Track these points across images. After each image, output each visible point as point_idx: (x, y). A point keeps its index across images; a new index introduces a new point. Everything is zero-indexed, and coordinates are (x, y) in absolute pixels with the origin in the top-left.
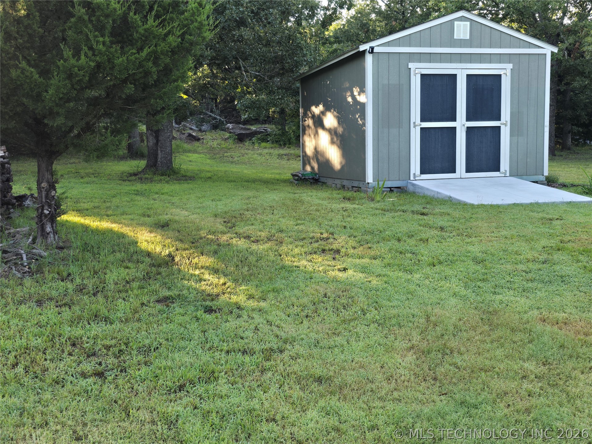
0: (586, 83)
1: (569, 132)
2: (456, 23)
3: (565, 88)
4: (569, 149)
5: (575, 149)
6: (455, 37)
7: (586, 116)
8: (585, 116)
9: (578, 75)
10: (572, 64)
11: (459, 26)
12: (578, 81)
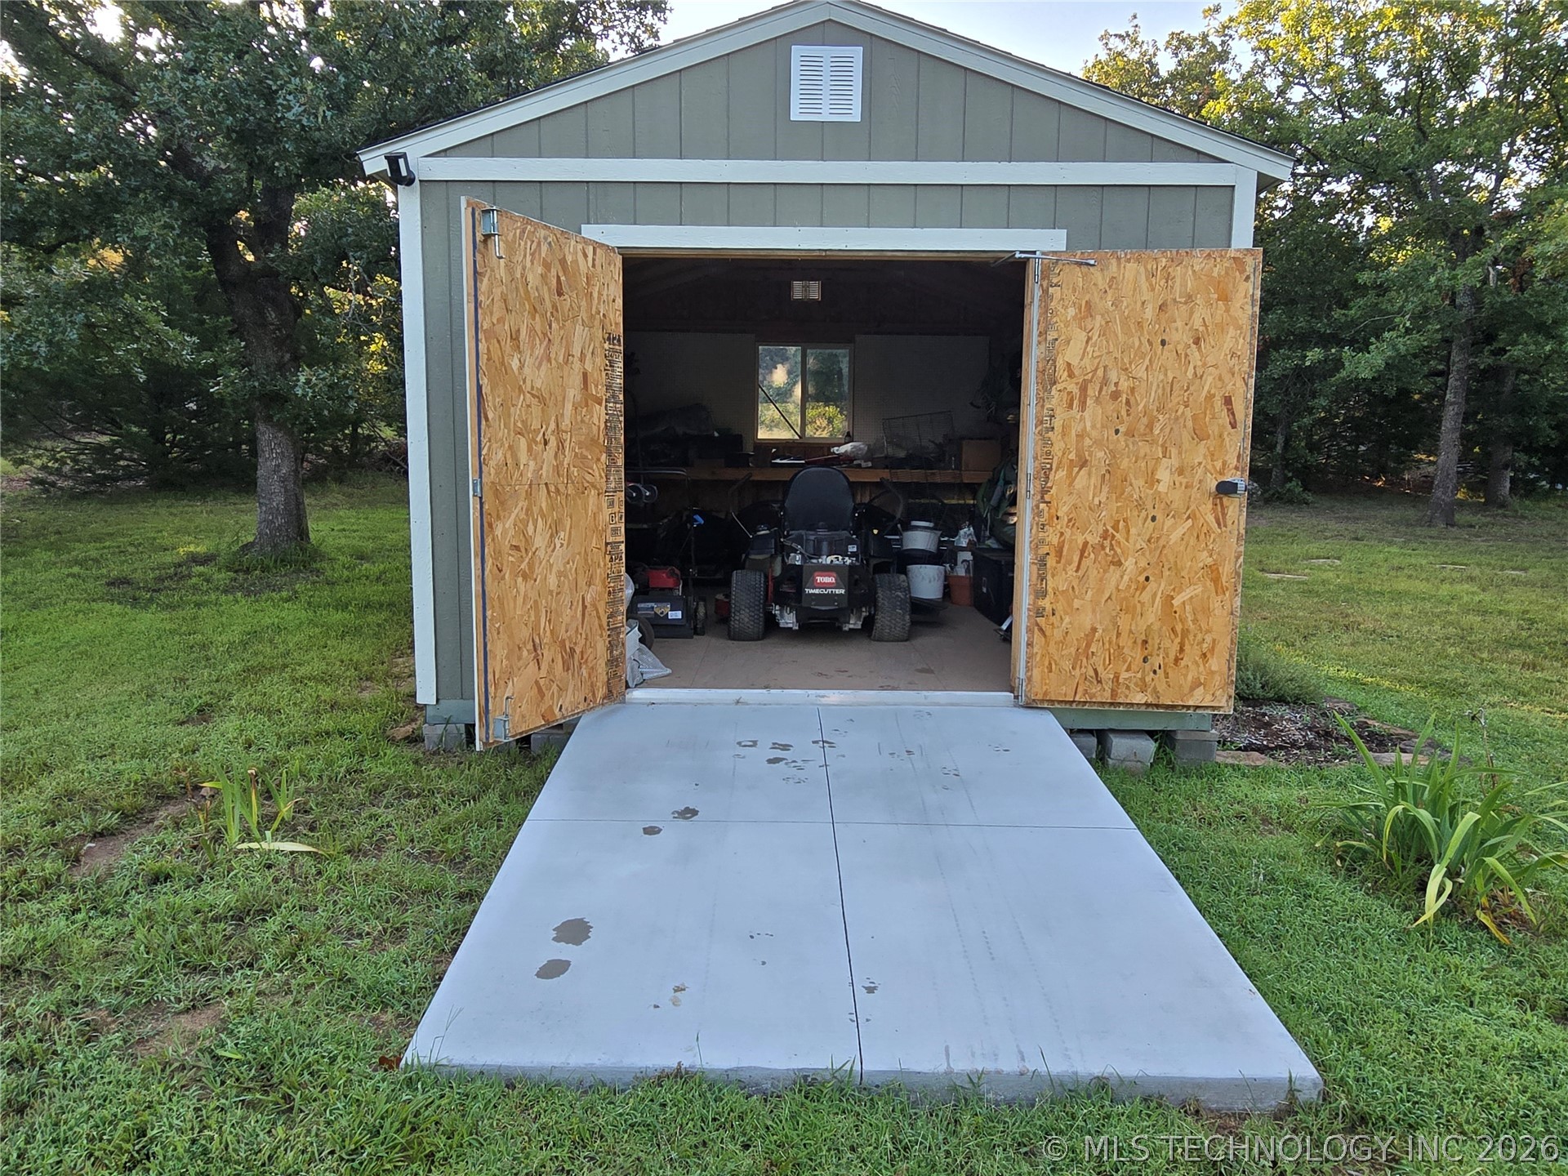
0: (1548, 348)
1: (1506, 467)
2: (797, 51)
3: (1490, 361)
4: (1503, 506)
5: (1517, 507)
6: (795, 116)
7: (1553, 429)
8: (1549, 431)
9: (1526, 330)
10: (1508, 300)
11: (809, 62)
12: (1526, 344)
